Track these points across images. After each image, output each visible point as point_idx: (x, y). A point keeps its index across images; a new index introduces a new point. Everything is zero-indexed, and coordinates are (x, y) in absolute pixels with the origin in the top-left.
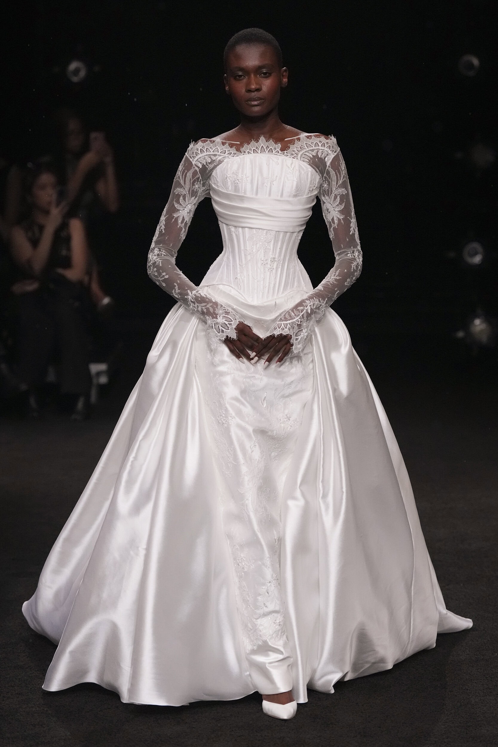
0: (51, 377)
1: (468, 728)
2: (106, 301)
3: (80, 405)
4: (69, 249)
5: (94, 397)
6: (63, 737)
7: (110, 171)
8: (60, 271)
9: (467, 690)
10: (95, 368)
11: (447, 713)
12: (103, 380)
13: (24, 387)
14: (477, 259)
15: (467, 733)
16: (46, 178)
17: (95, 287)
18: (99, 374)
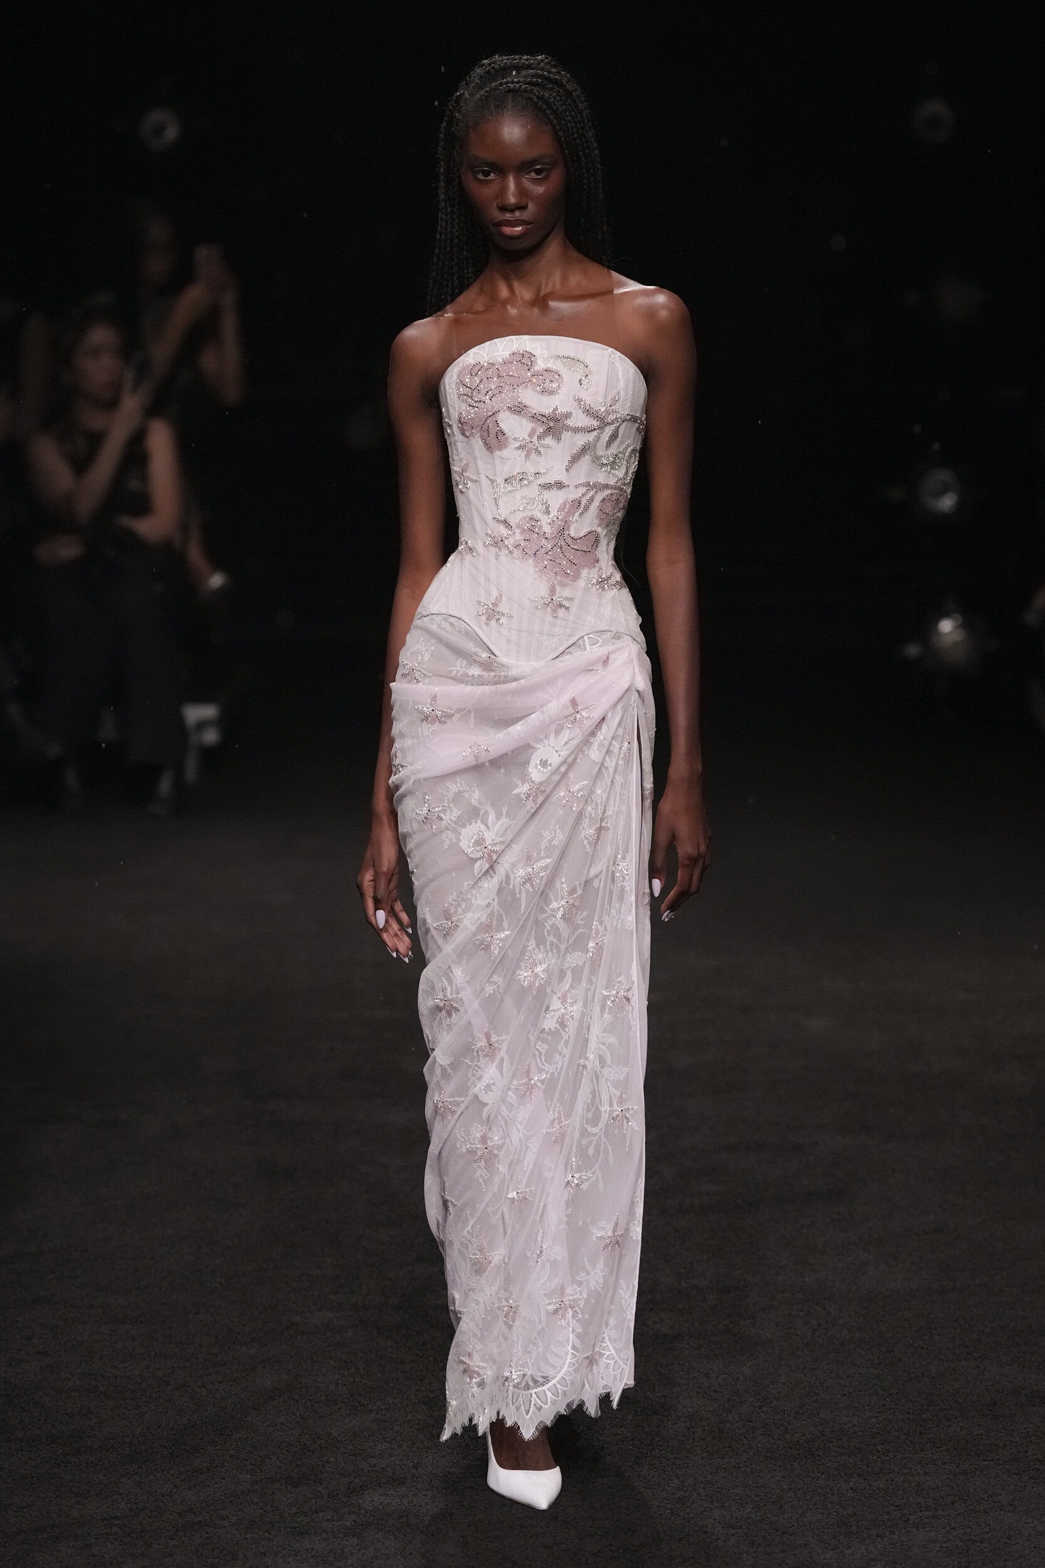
0: (108, 731)
1: (923, 1424)
2: (216, 581)
3: (165, 785)
4: (144, 478)
5: (191, 772)
6: (128, 1437)
7: (229, 325)
8: (126, 521)
9: (923, 1348)
10: (196, 713)
11: (882, 1393)
12: (211, 737)
13: (53, 750)
14: (947, 503)
15: (921, 1433)
16: (101, 336)
17: (195, 555)
18: (202, 725)
